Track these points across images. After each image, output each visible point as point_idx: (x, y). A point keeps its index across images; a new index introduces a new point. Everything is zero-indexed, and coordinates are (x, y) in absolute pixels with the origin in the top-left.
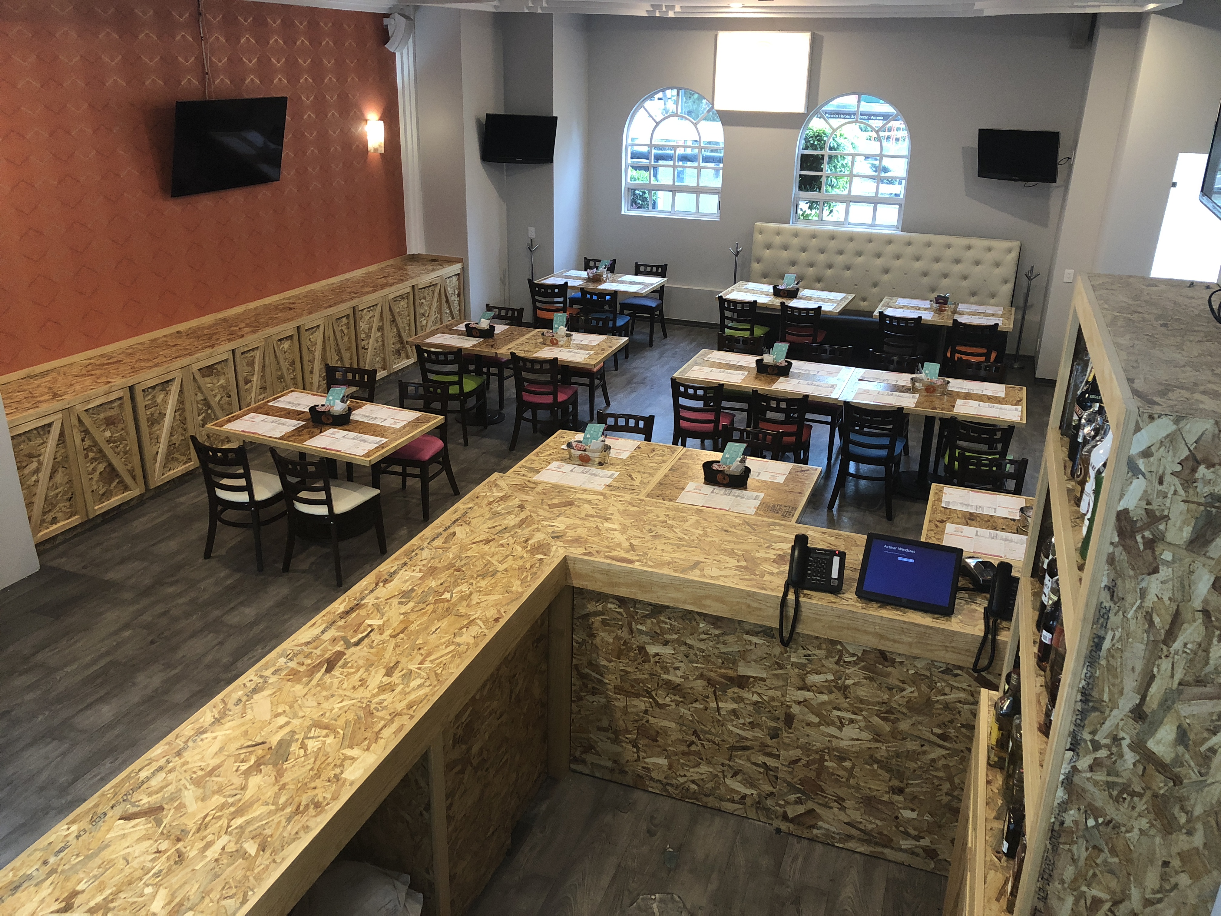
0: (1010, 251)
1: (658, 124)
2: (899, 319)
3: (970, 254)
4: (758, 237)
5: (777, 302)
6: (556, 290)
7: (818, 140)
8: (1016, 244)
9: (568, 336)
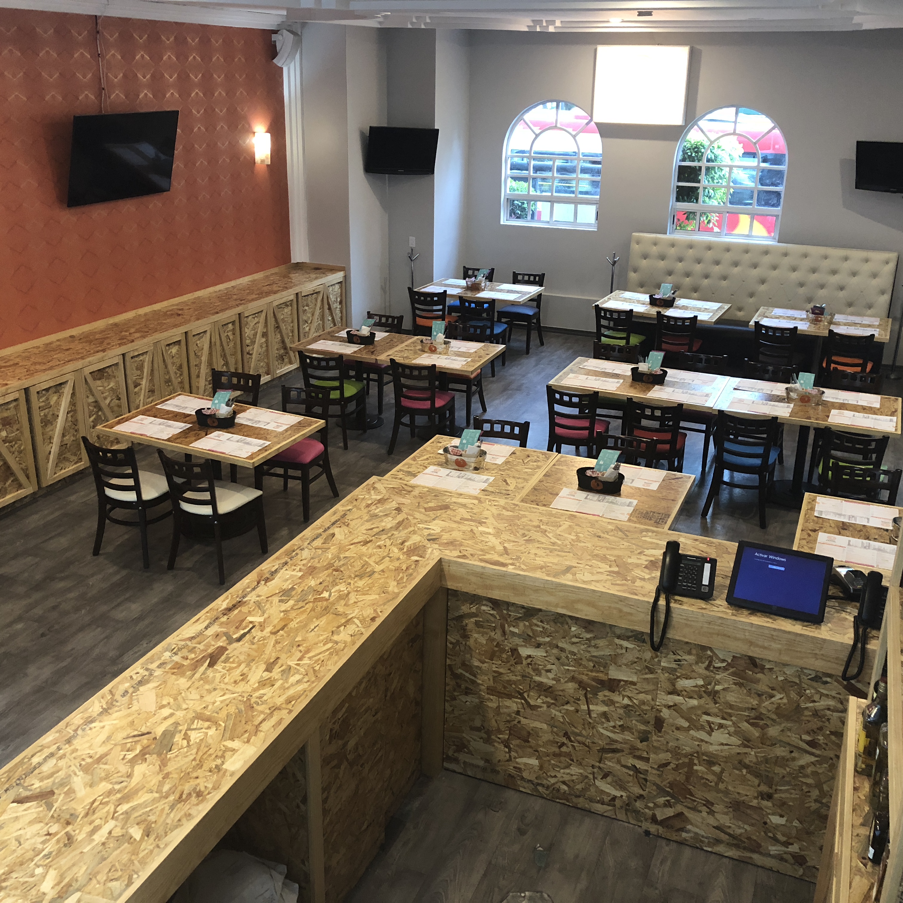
0: (887, 263)
1: (537, 136)
2: (775, 329)
3: (846, 265)
4: (635, 247)
5: (653, 311)
6: (436, 299)
7: (696, 152)
8: (893, 256)
9: (446, 343)
